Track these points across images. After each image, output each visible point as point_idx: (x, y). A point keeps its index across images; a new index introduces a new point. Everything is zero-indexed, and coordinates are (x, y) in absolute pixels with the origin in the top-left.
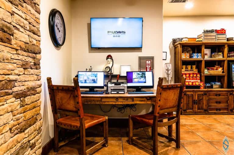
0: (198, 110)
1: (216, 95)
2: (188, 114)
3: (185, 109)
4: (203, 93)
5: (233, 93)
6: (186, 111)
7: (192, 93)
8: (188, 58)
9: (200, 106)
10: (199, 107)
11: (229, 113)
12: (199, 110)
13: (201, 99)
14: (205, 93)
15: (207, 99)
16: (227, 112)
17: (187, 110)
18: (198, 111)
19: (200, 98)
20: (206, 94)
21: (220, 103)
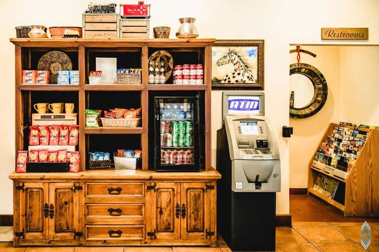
0: (56, 232)
1: (110, 191)
2: (31, 244)
3: (21, 231)
4: (71, 185)
5: (155, 186)
6: (24, 236)
7: (40, 185)
8: (44, 83)
9: (63, 222)
10: (60, 225)
11: (146, 243)
12: (59, 234)
13: (66, 203)
14: (77, 185)
15: (83, 201)
16: (140, 238)
17: (28, 232)
18: (57, 237)
19: (63, 200)
20: (80, 188)
21: (119, 212)
